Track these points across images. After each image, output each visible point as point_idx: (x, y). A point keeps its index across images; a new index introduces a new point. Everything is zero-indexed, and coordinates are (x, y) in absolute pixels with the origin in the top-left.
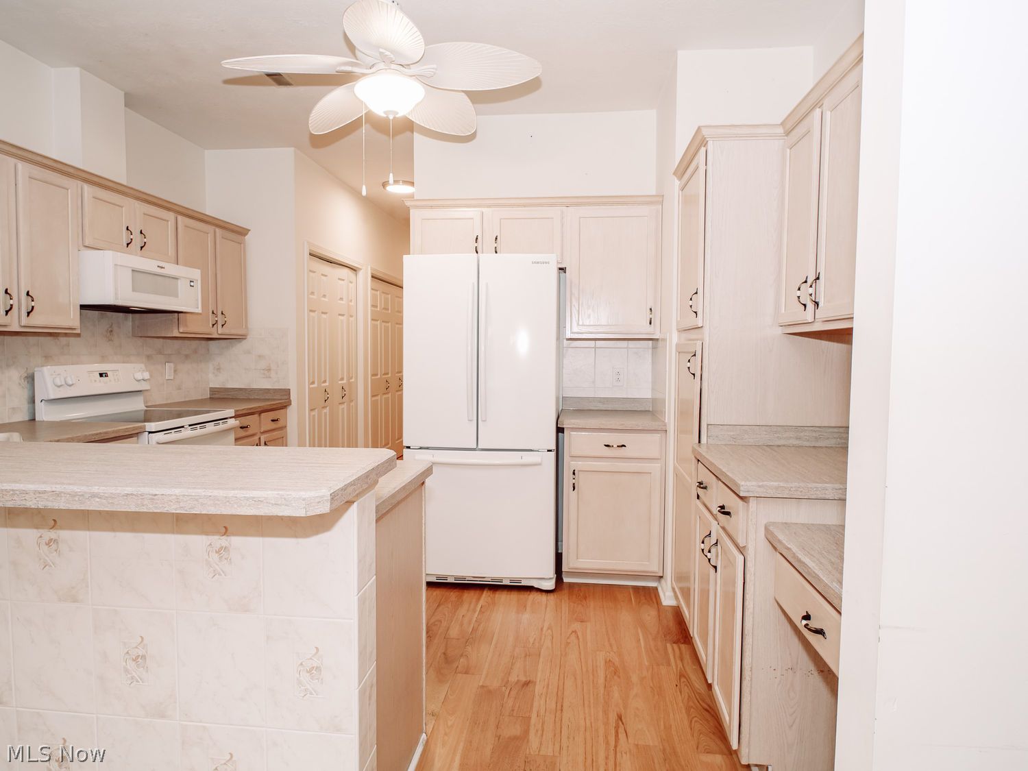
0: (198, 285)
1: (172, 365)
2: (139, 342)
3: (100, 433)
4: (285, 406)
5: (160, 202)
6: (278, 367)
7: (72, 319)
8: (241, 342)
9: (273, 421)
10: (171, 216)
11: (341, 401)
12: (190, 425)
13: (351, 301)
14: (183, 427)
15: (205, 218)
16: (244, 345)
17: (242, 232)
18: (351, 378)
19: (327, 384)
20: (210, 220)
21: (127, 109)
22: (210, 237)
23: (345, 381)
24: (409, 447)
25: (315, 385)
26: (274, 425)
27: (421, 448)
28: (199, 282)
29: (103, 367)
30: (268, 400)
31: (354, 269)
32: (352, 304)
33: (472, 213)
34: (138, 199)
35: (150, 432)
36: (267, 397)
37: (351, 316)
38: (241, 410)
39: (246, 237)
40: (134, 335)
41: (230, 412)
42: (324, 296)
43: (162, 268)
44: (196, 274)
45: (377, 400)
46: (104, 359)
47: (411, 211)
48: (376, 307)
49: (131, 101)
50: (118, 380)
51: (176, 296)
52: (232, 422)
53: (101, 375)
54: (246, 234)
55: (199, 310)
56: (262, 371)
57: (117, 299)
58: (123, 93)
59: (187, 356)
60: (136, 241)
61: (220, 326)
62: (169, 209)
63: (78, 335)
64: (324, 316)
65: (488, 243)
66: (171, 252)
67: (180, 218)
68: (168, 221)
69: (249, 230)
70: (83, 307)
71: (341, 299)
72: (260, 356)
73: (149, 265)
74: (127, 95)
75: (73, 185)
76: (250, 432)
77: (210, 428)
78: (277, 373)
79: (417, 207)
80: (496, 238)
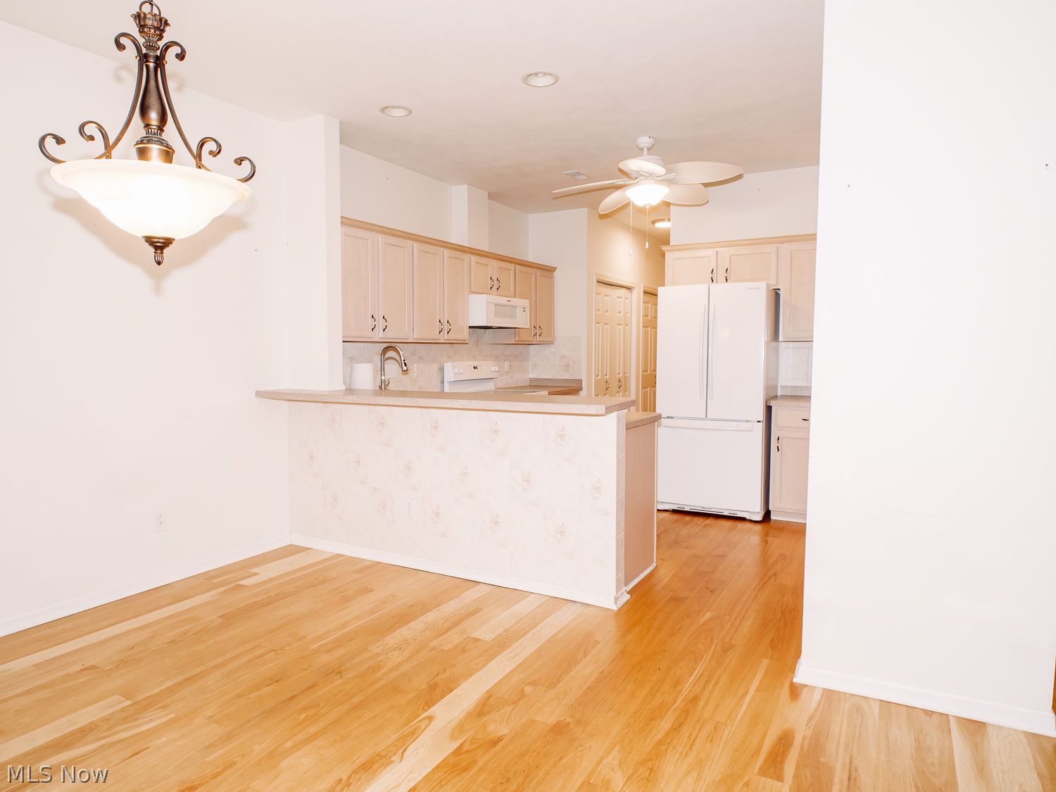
0: (528, 310)
1: (509, 362)
2: (491, 347)
4: (579, 390)
5: (507, 259)
6: (574, 363)
7: (465, 334)
8: (550, 346)
10: (512, 266)
11: (618, 390)
13: (627, 313)
15: (530, 264)
16: (552, 348)
17: (549, 270)
18: (626, 373)
19: (608, 377)
20: (534, 265)
21: (490, 201)
22: (533, 276)
23: (621, 375)
25: (599, 378)
27: (668, 418)
28: (528, 308)
29: (475, 363)
31: (629, 288)
32: (628, 315)
33: (710, 252)
34: (495, 259)
36: (566, 385)
37: (627, 325)
38: (551, 392)
39: (555, 273)
40: (489, 343)
41: (546, 393)
42: (607, 311)
43: (508, 301)
44: (526, 303)
45: (647, 391)
46: (474, 358)
47: (666, 254)
48: (648, 316)
49: (491, 196)
50: (482, 371)
51: (516, 318)
53: (474, 368)
54: (554, 271)
55: (528, 327)
56: (563, 367)
57: (487, 322)
58: (487, 191)
59: (517, 356)
60: (495, 286)
61: (538, 336)
62: (511, 262)
63: (467, 344)
64: (606, 326)
65: (722, 275)
66: (512, 289)
67: (517, 266)
68: (511, 270)
69: (556, 268)
70: (470, 327)
71: (620, 312)
72: (562, 355)
73: (503, 300)
74: (489, 193)
75: (467, 257)
78: (573, 368)
79: (669, 251)
80: (726, 271)
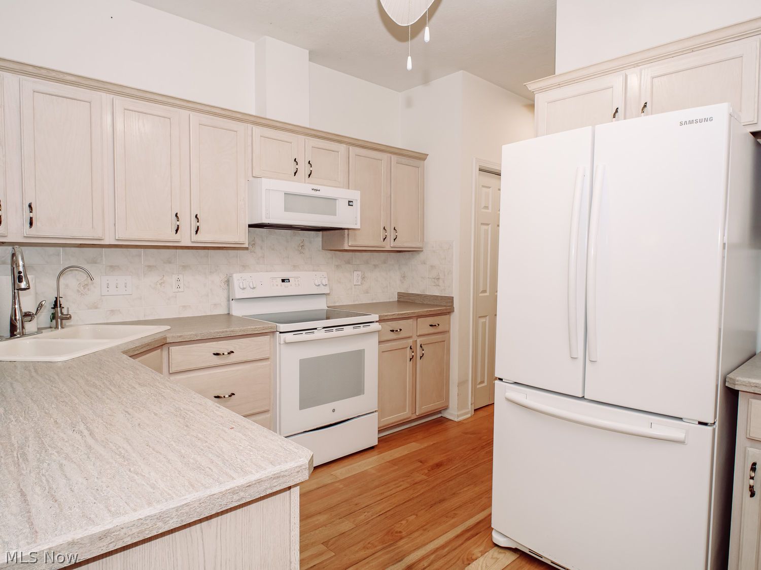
0: (358, 204)
1: (359, 273)
2: (329, 254)
3: (226, 331)
4: (449, 311)
6: (445, 276)
7: (241, 236)
8: (419, 254)
9: (431, 326)
10: (342, 148)
12: (324, 328)
14: (316, 329)
15: (378, 147)
16: (421, 256)
17: (422, 157)
20: (384, 148)
21: (311, 63)
22: (386, 163)
24: (501, 379)
25: (487, 294)
26: (432, 330)
28: (359, 201)
30: (437, 306)
33: (612, 79)
34: (307, 135)
35: (280, 333)
36: (436, 304)
38: (389, 315)
40: (323, 248)
41: (375, 317)
43: (317, 190)
44: (355, 195)
47: (536, 96)
49: (316, 57)
50: (299, 285)
51: (336, 215)
52: (376, 326)
53: (283, 281)
54: (424, 159)
56: (433, 279)
57: (267, 218)
58: (308, 51)
59: (375, 266)
60: (304, 171)
61: (391, 240)
62: (339, 142)
63: (247, 249)
66: (341, 177)
67: (351, 148)
68: (338, 152)
69: (428, 155)
70: (250, 226)
72: (432, 266)
73: (306, 188)
74: (312, 52)
75: (243, 127)
76: (402, 335)
77: (348, 330)
78: (444, 282)
80: (645, 106)
